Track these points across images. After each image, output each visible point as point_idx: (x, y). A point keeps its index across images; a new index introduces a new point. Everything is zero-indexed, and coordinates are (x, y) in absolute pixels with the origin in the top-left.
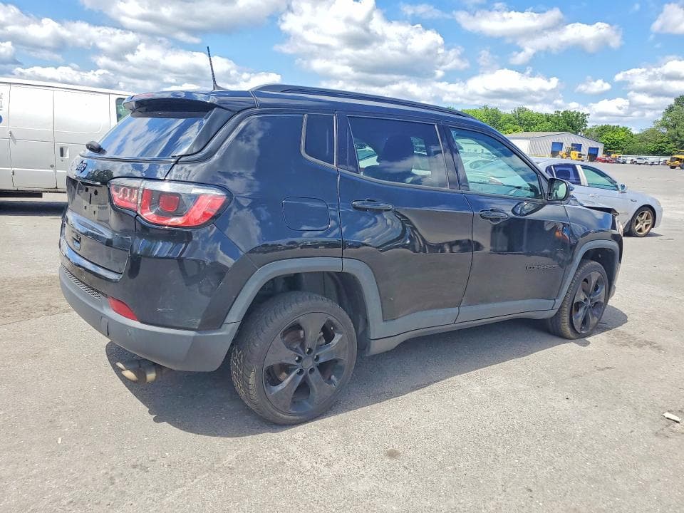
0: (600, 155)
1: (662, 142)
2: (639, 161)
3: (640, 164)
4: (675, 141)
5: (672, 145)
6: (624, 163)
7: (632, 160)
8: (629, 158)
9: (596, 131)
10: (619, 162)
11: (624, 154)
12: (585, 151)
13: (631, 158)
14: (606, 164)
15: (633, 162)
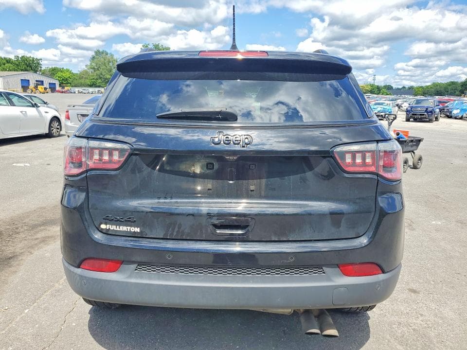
0: (58, 88)
1: (94, 79)
2: (84, 91)
3: (85, 93)
4: (101, 78)
5: (99, 81)
6: (75, 93)
7: (79, 91)
8: (76, 89)
9: (49, 71)
10: (71, 93)
11: (72, 87)
12: (46, 85)
13: (77, 90)
14: (63, 94)
15: (79, 92)
